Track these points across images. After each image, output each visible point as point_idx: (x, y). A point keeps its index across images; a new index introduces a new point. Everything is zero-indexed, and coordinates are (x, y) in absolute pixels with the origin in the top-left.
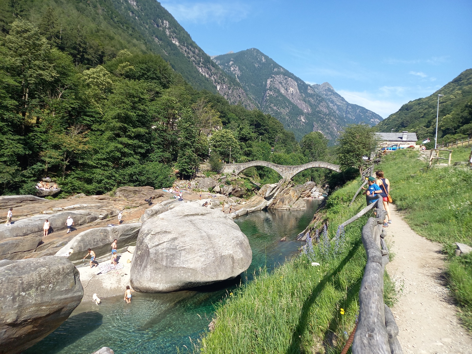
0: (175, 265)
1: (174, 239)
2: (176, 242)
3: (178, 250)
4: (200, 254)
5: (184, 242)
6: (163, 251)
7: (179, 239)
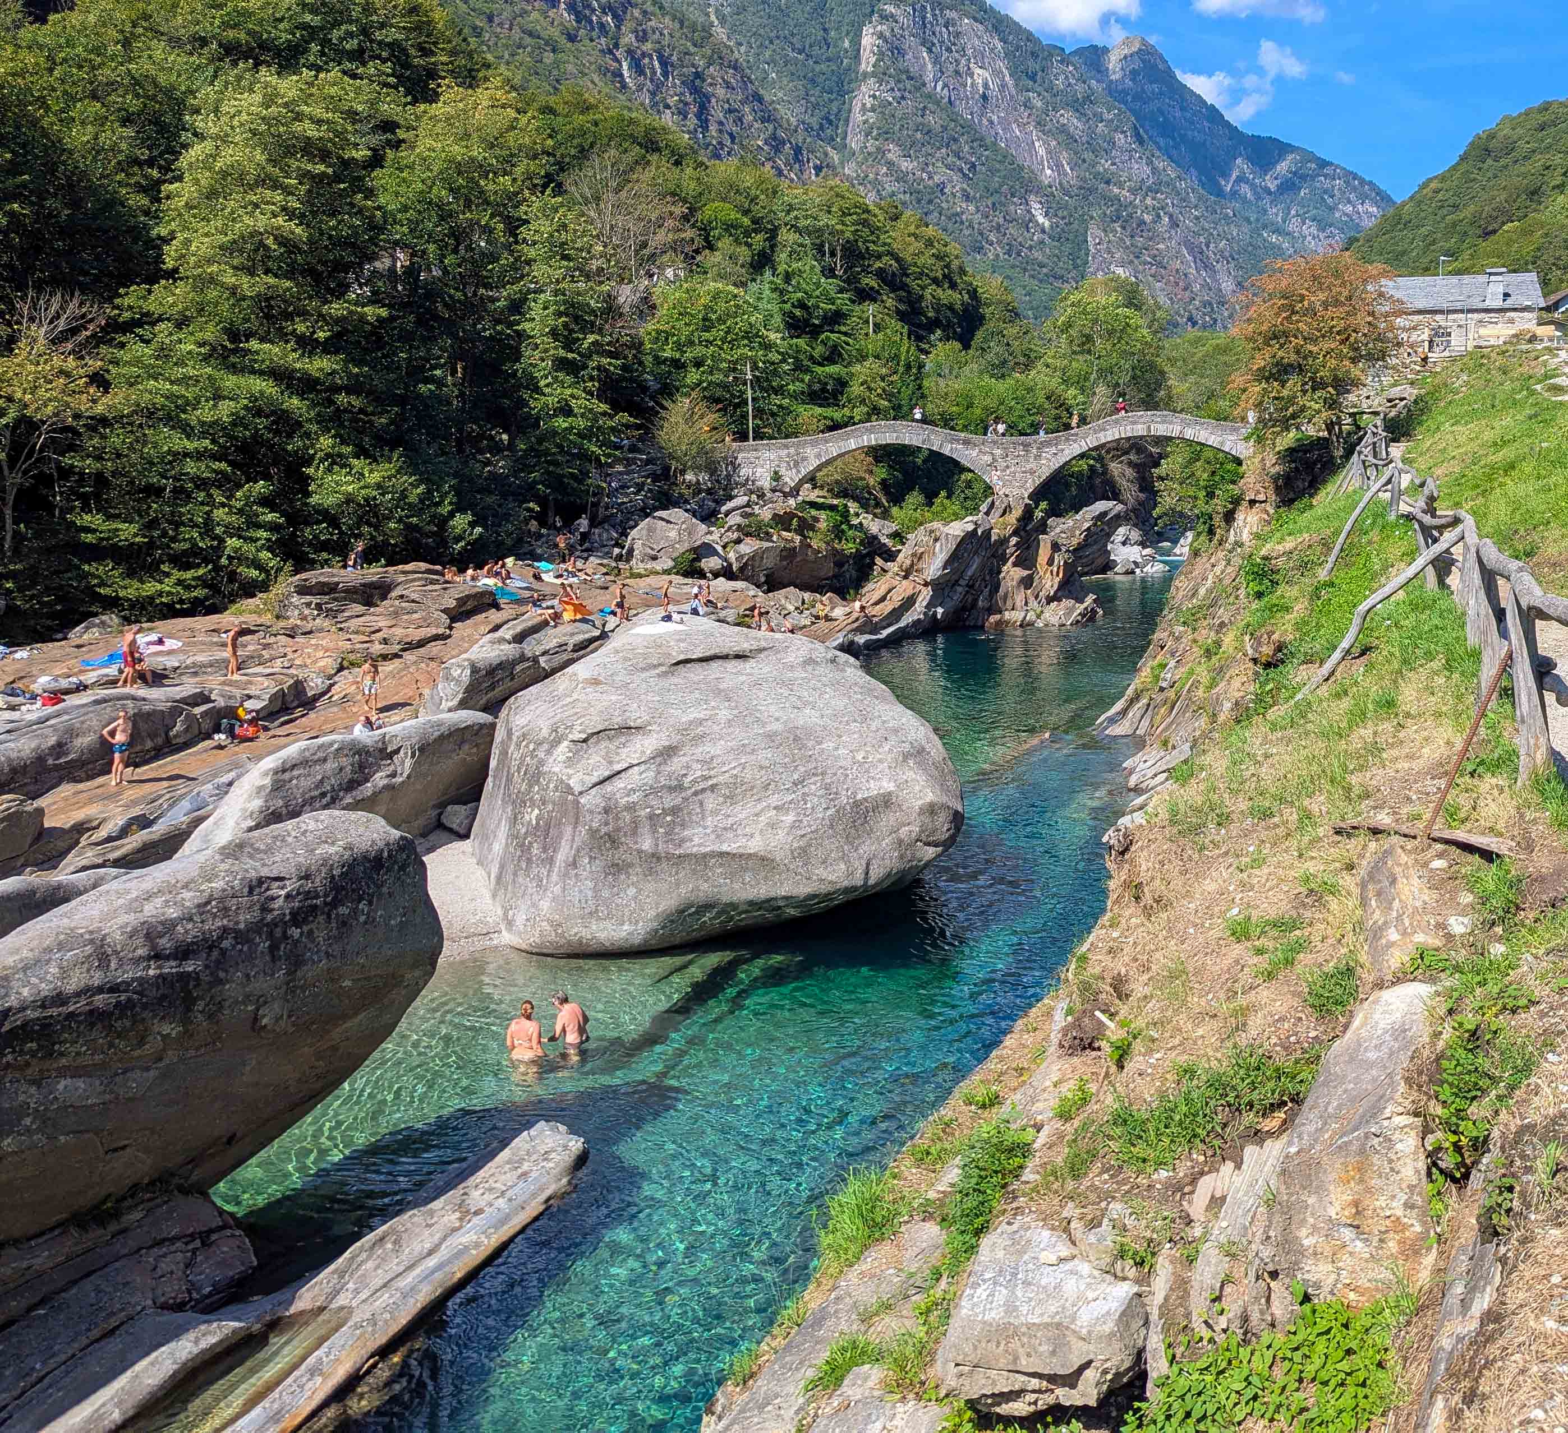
0: (689, 848)
1: (668, 752)
2: (676, 764)
3: (689, 792)
4: (775, 800)
5: (707, 762)
6: (634, 798)
7: (686, 749)
